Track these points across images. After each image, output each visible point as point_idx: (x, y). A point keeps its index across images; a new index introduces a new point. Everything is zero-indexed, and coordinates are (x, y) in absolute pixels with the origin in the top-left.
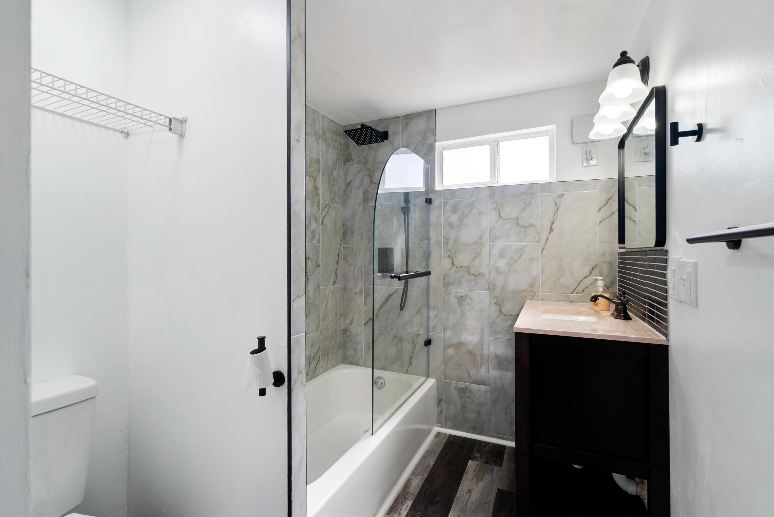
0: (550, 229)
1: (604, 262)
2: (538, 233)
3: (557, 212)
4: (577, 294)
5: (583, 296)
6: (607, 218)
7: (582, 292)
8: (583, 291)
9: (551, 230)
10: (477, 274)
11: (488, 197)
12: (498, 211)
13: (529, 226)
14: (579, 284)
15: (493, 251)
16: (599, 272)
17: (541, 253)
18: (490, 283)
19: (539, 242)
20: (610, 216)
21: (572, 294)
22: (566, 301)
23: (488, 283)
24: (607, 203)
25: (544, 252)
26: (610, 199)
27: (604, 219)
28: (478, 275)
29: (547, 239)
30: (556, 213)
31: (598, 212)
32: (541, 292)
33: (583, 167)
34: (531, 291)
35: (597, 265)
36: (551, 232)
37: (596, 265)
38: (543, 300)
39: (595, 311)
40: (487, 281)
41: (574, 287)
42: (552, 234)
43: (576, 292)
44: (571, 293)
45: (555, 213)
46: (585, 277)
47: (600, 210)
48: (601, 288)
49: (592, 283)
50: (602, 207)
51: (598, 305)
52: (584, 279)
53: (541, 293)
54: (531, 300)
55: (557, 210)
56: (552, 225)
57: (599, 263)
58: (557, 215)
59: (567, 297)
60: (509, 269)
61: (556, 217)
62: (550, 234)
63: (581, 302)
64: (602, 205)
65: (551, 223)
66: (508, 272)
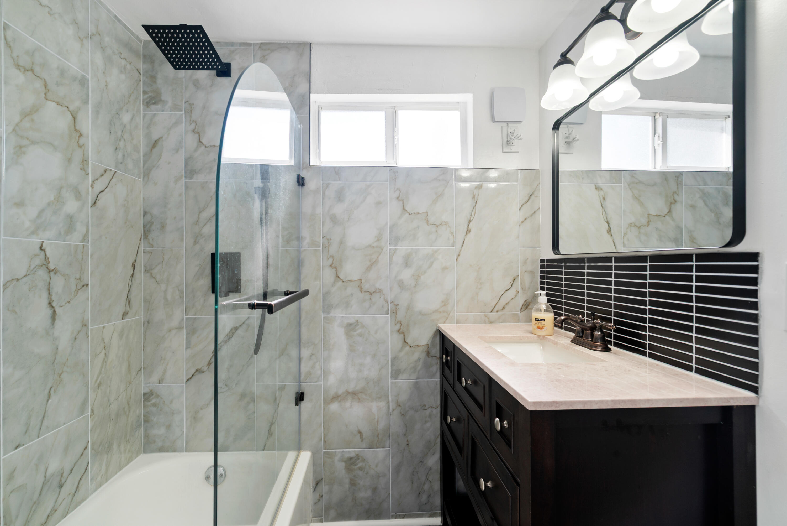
0: (467, 230)
1: (526, 271)
2: (452, 233)
3: (475, 206)
4: (497, 312)
5: (503, 314)
6: (529, 217)
7: (502, 310)
8: (504, 308)
9: (468, 231)
10: (372, 290)
11: (388, 182)
12: (401, 203)
13: (442, 223)
14: (500, 299)
15: (394, 258)
16: (521, 283)
17: (456, 260)
18: (390, 303)
19: (454, 246)
20: (532, 216)
21: (491, 312)
22: (485, 322)
23: (388, 303)
24: (529, 199)
25: (460, 259)
26: (532, 194)
27: (526, 219)
28: (374, 292)
29: (464, 242)
30: (473, 208)
31: (520, 209)
32: (455, 313)
33: (503, 152)
34: (444, 312)
35: (519, 275)
36: (468, 233)
37: (518, 275)
38: (458, 322)
39: (539, 336)
40: (386, 301)
41: (494, 304)
42: (468, 235)
43: (496, 309)
44: (490, 311)
45: (472, 208)
46: (506, 291)
47: (522, 208)
48: (543, 305)
49: (513, 298)
50: (523, 204)
51: (543, 329)
52: (504, 292)
53: (456, 313)
54: (443, 324)
55: (475, 204)
56: (469, 224)
57: (521, 273)
58: (475, 211)
59: (487, 317)
60: (416, 283)
61: (474, 213)
62: (466, 236)
63: (502, 323)
64: (524, 202)
65: (468, 221)
66: (415, 286)
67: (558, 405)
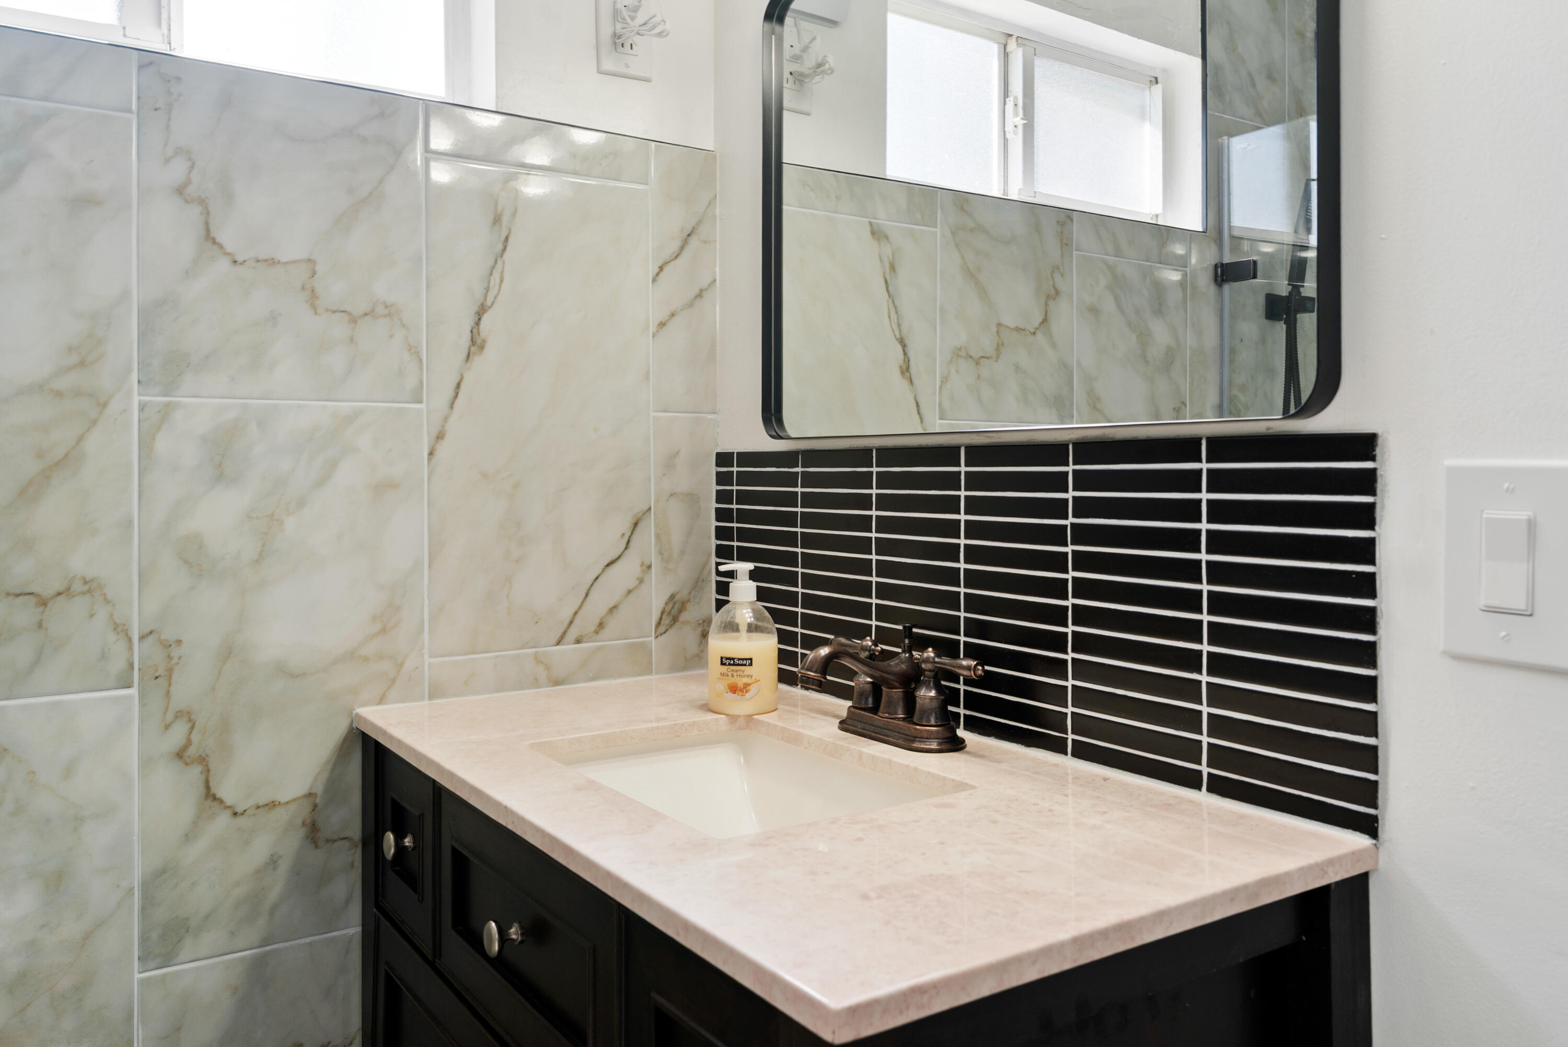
0: (472, 339)
1: (672, 495)
2: (413, 350)
3: (501, 256)
4: (578, 641)
5: (599, 648)
6: (682, 310)
7: (596, 632)
8: (601, 625)
9: (476, 343)
10: (48, 587)
11: (130, 111)
12: (195, 211)
13: (373, 311)
14: (587, 595)
15: (162, 444)
16: (658, 536)
17: (431, 454)
18: (142, 638)
19: (420, 402)
20: (691, 305)
21: (558, 643)
22: (536, 684)
23: (130, 640)
24: (682, 248)
25: (443, 450)
26: (692, 232)
27: (673, 315)
28: (59, 594)
29: (458, 386)
30: (496, 262)
31: (654, 280)
32: (426, 656)
33: (598, 72)
34: (380, 657)
35: (650, 508)
36: (474, 354)
37: (648, 508)
38: (434, 693)
39: (733, 718)
40: (121, 629)
41: (567, 614)
42: (477, 361)
43: (573, 633)
44: (555, 639)
45: (492, 262)
46: (608, 565)
47: (661, 274)
48: (745, 611)
49: (631, 588)
50: (666, 263)
51: (747, 692)
52: (603, 571)
53: (427, 660)
54: (378, 704)
55: (500, 247)
56: (480, 319)
57: (657, 501)
58: (502, 272)
59: (542, 662)
60: (263, 545)
61: (498, 281)
62: (469, 364)
63: (594, 679)
64: (667, 253)
65: (475, 308)
66: (258, 561)
67: (925, 998)
